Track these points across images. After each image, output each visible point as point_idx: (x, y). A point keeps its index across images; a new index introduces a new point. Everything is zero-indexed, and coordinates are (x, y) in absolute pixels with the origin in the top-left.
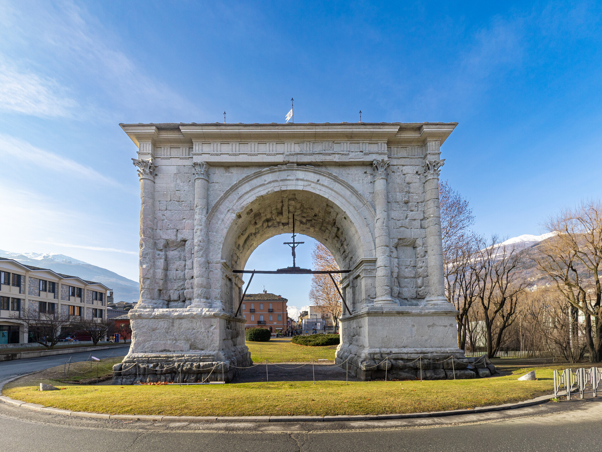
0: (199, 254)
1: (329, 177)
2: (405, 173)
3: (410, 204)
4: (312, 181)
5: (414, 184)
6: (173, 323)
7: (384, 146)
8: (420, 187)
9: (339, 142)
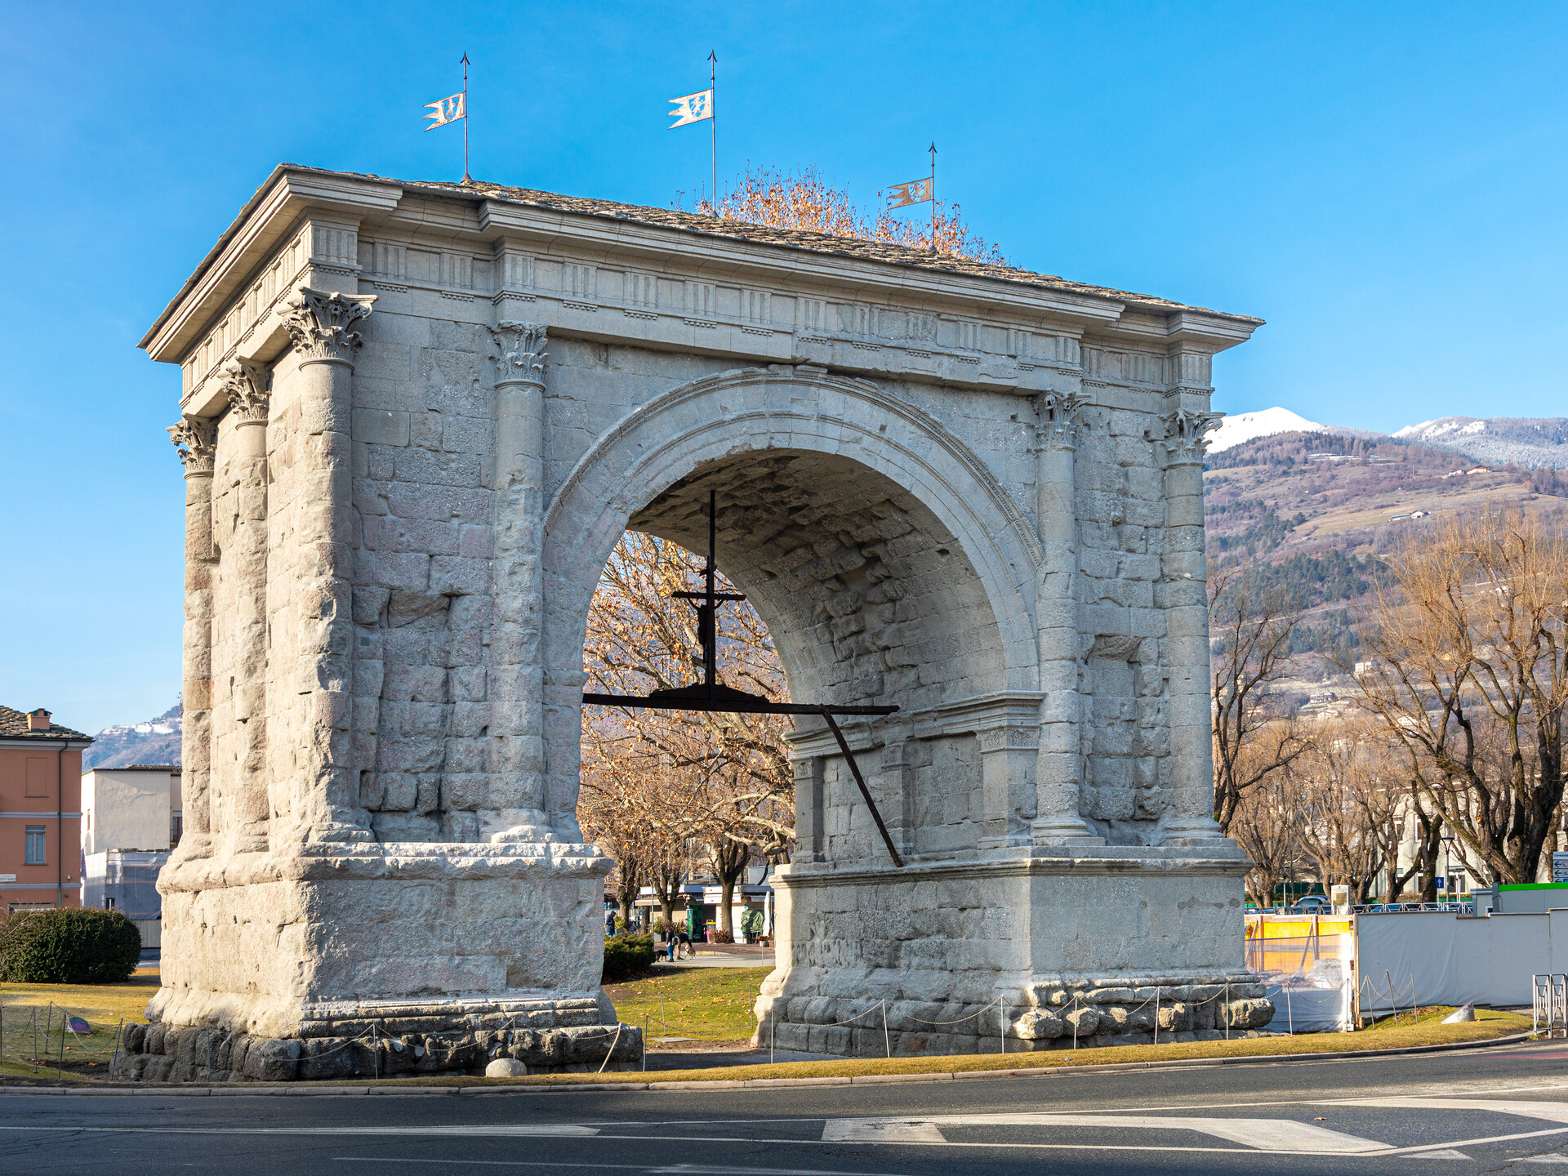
0: (528, 652)
1: (913, 422)
2: (1117, 432)
3: (1127, 530)
4: (868, 428)
5: (1139, 469)
6: (452, 893)
7: (1074, 348)
8: (1153, 479)
9: (955, 318)
